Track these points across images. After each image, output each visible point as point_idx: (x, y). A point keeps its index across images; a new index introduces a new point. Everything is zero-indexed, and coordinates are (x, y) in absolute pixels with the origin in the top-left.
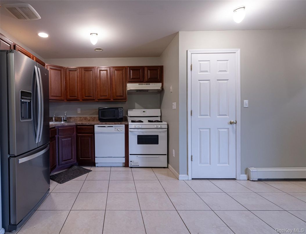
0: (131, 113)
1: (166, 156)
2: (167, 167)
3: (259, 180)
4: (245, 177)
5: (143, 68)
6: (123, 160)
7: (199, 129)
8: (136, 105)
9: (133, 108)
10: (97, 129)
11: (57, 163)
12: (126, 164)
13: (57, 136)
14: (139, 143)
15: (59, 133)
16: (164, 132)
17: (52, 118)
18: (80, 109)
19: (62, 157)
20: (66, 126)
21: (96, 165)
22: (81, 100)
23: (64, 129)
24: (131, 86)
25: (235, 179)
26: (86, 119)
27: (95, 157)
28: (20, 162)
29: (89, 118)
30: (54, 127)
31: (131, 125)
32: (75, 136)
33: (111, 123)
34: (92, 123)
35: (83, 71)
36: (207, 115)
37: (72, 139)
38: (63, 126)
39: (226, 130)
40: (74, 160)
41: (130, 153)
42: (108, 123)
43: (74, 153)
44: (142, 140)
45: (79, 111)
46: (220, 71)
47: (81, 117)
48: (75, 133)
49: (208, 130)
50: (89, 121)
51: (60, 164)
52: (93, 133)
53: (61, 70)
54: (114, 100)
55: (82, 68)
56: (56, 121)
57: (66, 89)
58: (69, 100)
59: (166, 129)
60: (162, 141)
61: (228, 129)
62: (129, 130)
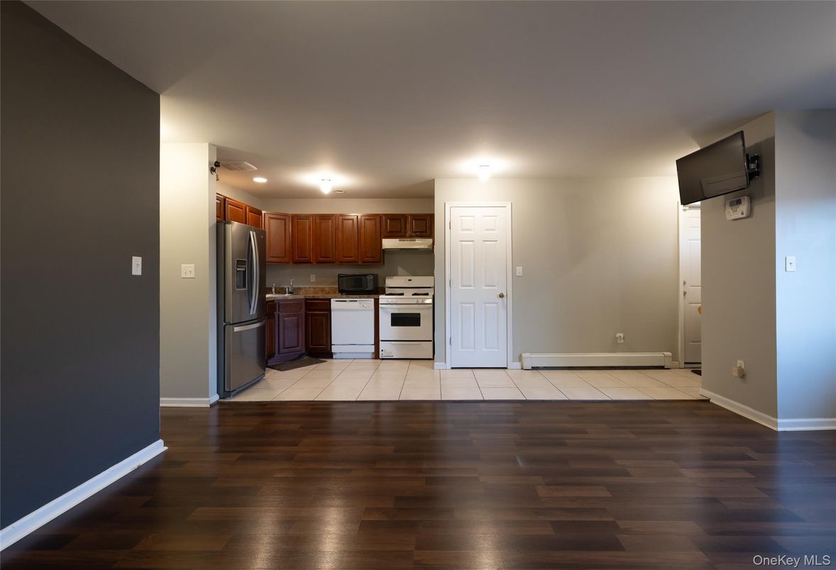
0: (390, 282)
1: (431, 343)
2: (432, 357)
3: (534, 368)
4: (518, 365)
5: (405, 216)
6: (372, 349)
7: (461, 303)
8: (400, 270)
9: (394, 274)
10: (334, 304)
11: (277, 352)
12: (376, 355)
13: (276, 313)
14: (393, 324)
15: (281, 310)
16: (428, 308)
17: (271, 289)
18: (314, 275)
19: (284, 344)
20: (291, 300)
21: (334, 357)
22: (315, 263)
23: (287, 304)
24: (388, 243)
25: (506, 368)
26: (323, 290)
27: (331, 345)
28: (235, 331)
29: (327, 289)
30: (273, 301)
31: (383, 299)
32: (304, 315)
33: (354, 296)
34: (328, 296)
35: (318, 221)
36: (471, 286)
37: (298, 320)
38: (286, 300)
39: (495, 305)
40: (301, 348)
41: (381, 339)
42: (350, 296)
43: (302, 338)
44: (398, 320)
45: (313, 279)
46: (487, 230)
47: (315, 288)
48: (303, 310)
49: (472, 305)
50: (328, 293)
51: (281, 352)
52: (330, 310)
53: (285, 220)
54: (363, 262)
55: (316, 215)
56: (277, 292)
57: (292, 246)
58: (297, 263)
59: (431, 305)
60: (426, 321)
61: (496, 303)
62: (380, 306)
